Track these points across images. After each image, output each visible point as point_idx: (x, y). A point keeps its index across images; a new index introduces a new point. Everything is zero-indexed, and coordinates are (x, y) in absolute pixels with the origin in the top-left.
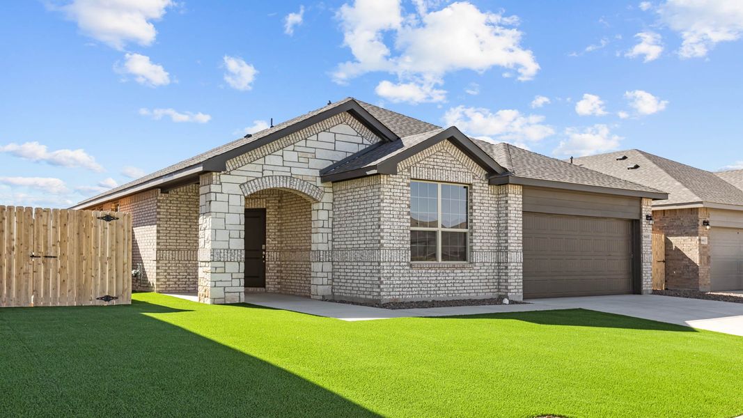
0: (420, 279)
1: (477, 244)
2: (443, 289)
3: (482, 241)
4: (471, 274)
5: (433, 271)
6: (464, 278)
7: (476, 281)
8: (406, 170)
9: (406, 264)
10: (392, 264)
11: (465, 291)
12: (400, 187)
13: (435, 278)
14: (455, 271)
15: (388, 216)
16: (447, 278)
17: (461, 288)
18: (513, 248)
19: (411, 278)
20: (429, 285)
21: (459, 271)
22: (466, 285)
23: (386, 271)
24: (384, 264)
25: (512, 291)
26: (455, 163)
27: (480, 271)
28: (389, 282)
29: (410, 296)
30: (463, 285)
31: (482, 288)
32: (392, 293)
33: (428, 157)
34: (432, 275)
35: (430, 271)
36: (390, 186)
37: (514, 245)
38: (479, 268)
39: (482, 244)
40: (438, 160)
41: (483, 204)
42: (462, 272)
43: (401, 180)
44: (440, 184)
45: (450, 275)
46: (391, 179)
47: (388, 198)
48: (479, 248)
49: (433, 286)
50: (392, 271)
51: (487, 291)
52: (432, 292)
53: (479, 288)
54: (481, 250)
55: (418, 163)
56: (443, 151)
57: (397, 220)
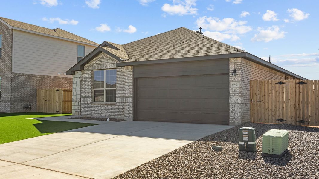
0: (95, 109)
1: (118, 94)
2: (103, 113)
3: (121, 93)
4: (115, 108)
5: (99, 106)
6: (112, 109)
7: (118, 111)
8: (90, 67)
9: (89, 103)
10: (85, 103)
11: (112, 115)
12: (88, 74)
13: (100, 109)
14: (108, 106)
15: (84, 85)
16: (105, 109)
17: (111, 113)
18: (127, 96)
19: (91, 108)
20: (98, 111)
21: (110, 106)
22: (113, 112)
23: (83, 105)
24: (83, 103)
25: (126, 116)
26: (109, 60)
27: (120, 106)
28: (84, 109)
29: (91, 115)
30: (112, 112)
31: (120, 114)
32: (85, 114)
33: (98, 60)
34: (99, 107)
35: (98, 106)
36: (84, 74)
37: (128, 94)
38: (119, 105)
39: (120, 94)
40: (102, 61)
41: (121, 76)
42: (111, 107)
43: (88, 71)
44: (105, 70)
45: (106, 107)
46: (85, 71)
47: (84, 78)
48: (119, 96)
49: (99, 112)
50: (85, 105)
51: (123, 115)
52: (99, 114)
53: (119, 114)
54: (120, 97)
55: (95, 63)
56: (104, 57)
57: (87, 86)
